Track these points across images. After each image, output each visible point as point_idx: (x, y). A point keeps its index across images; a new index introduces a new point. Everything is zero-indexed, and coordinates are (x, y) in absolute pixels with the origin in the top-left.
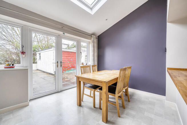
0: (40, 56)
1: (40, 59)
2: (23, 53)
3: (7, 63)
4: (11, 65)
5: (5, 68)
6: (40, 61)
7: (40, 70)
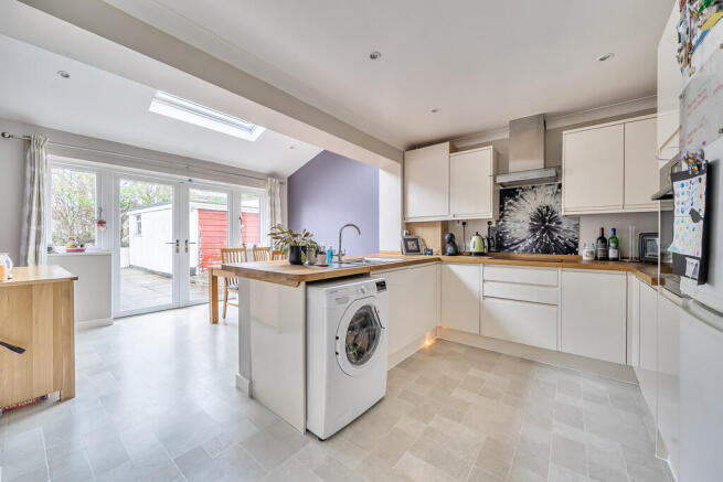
0: (140, 224)
1: (140, 232)
2: (101, 223)
3: (71, 243)
4: (79, 247)
5: (69, 251)
6: (138, 239)
7: (138, 268)
